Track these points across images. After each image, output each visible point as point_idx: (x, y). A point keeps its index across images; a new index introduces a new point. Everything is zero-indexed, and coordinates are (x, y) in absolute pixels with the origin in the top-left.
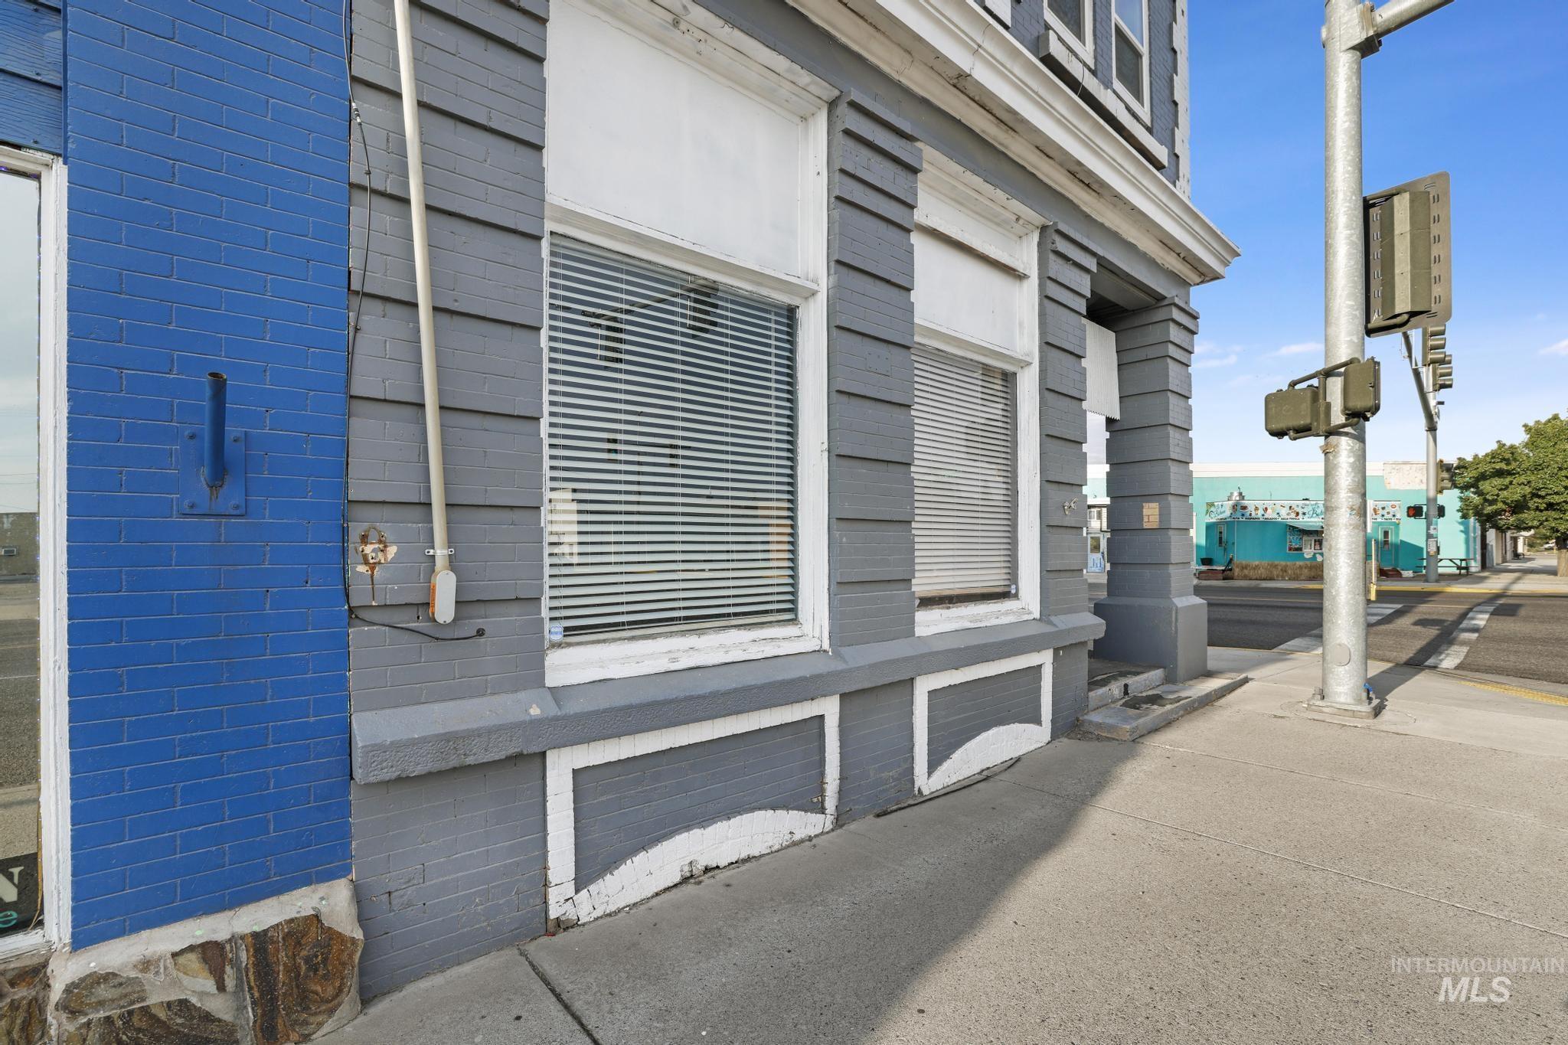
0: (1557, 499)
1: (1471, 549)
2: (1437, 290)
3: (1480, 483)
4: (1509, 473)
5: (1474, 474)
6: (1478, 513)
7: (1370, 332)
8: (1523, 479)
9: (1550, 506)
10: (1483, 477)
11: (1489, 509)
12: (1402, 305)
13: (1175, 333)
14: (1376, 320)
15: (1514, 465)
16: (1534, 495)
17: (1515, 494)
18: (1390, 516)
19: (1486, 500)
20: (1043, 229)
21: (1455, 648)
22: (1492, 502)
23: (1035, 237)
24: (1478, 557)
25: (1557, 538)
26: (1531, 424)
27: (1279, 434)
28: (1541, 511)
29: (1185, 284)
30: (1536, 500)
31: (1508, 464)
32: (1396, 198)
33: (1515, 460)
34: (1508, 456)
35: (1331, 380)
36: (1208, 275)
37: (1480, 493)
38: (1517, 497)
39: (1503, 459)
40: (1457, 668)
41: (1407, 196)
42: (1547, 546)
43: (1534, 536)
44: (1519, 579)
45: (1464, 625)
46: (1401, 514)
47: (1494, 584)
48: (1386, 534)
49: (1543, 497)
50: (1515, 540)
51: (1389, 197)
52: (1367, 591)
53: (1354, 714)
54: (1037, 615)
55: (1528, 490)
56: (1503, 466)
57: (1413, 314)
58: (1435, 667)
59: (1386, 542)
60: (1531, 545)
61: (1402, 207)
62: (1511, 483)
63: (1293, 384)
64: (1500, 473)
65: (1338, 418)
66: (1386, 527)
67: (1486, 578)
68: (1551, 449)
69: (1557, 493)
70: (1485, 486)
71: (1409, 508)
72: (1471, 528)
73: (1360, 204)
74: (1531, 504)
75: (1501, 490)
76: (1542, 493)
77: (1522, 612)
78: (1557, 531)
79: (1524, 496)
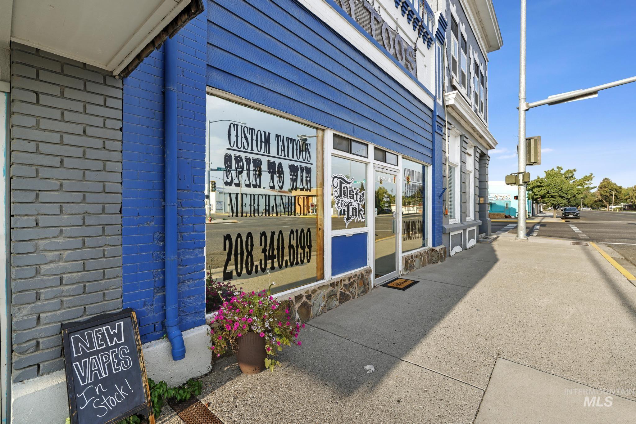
0: (554, 194)
1: (530, 210)
2: (538, 158)
3: (533, 189)
4: (541, 186)
5: (532, 186)
6: (533, 198)
7: (527, 165)
8: (545, 188)
9: (552, 197)
10: (534, 187)
11: (535, 197)
12: (533, 161)
13: (487, 161)
14: (528, 163)
15: (542, 184)
16: (548, 193)
17: (543, 193)
18: (508, 199)
19: (535, 194)
20: (475, 147)
21: (534, 233)
22: (536, 195)
23: (473, 148)
24: (532, 212)
25: (554, 206)
26: (547, 171)
27: (508, 184)
28: (549, 198)
29: (487, 150)
30: (548, 194)
31: (541, 184)
32: (531, 140)
33: (543, 182)
34: (541, 181)
35: (520, 175)
36: (492, 148)
37: (533, 192)
38: (543, 194)
39: (540, 182)
40: (537, 235)
41: (533, 140)
42: (548, 209)
43: (545, 206)
44: (543, 219)
45: (535, 228)
46: (512, 198)
47: (537, 220)
48: (507, 204)
49: (550, 194)
50: (540, 206)
51: (530, 139)
52: (526, 216)
53: (524, 240)
54: (473, 220)
55: (546, 191)
56: (539, 184)
57: (534, 163)
58: (532, 235)
59: (507, 207)
60: (544, 209)
61: (532, 141)
62: (541, 189)
63: (511, 174)
64: (538, 186)
65: (521, 182)
66: (507, 202)
67: (534, 218)
68: (552, 179)
69: (553, 193)
70: (535, 190)
71: (515, 197)
72: (530, 203)
73: (525, 140)
74: (547, 196)
75: (539, 191)
76: (550, 193)
77: (547, 226)
78: (554, 204)
79: (545, 193)
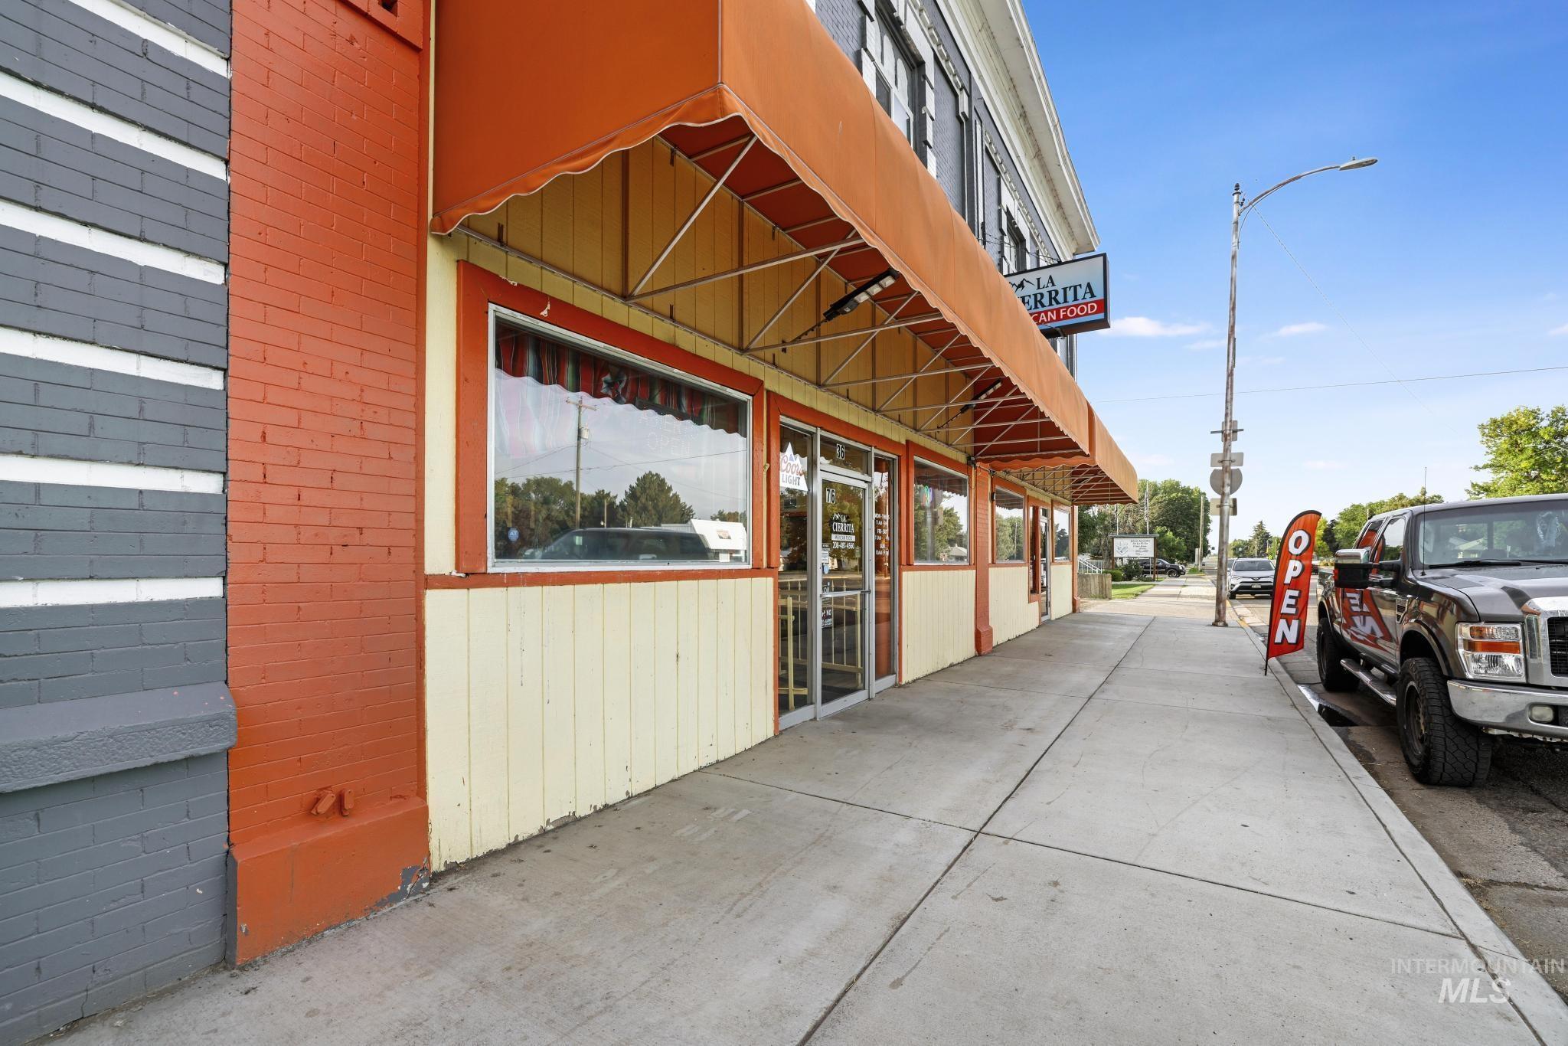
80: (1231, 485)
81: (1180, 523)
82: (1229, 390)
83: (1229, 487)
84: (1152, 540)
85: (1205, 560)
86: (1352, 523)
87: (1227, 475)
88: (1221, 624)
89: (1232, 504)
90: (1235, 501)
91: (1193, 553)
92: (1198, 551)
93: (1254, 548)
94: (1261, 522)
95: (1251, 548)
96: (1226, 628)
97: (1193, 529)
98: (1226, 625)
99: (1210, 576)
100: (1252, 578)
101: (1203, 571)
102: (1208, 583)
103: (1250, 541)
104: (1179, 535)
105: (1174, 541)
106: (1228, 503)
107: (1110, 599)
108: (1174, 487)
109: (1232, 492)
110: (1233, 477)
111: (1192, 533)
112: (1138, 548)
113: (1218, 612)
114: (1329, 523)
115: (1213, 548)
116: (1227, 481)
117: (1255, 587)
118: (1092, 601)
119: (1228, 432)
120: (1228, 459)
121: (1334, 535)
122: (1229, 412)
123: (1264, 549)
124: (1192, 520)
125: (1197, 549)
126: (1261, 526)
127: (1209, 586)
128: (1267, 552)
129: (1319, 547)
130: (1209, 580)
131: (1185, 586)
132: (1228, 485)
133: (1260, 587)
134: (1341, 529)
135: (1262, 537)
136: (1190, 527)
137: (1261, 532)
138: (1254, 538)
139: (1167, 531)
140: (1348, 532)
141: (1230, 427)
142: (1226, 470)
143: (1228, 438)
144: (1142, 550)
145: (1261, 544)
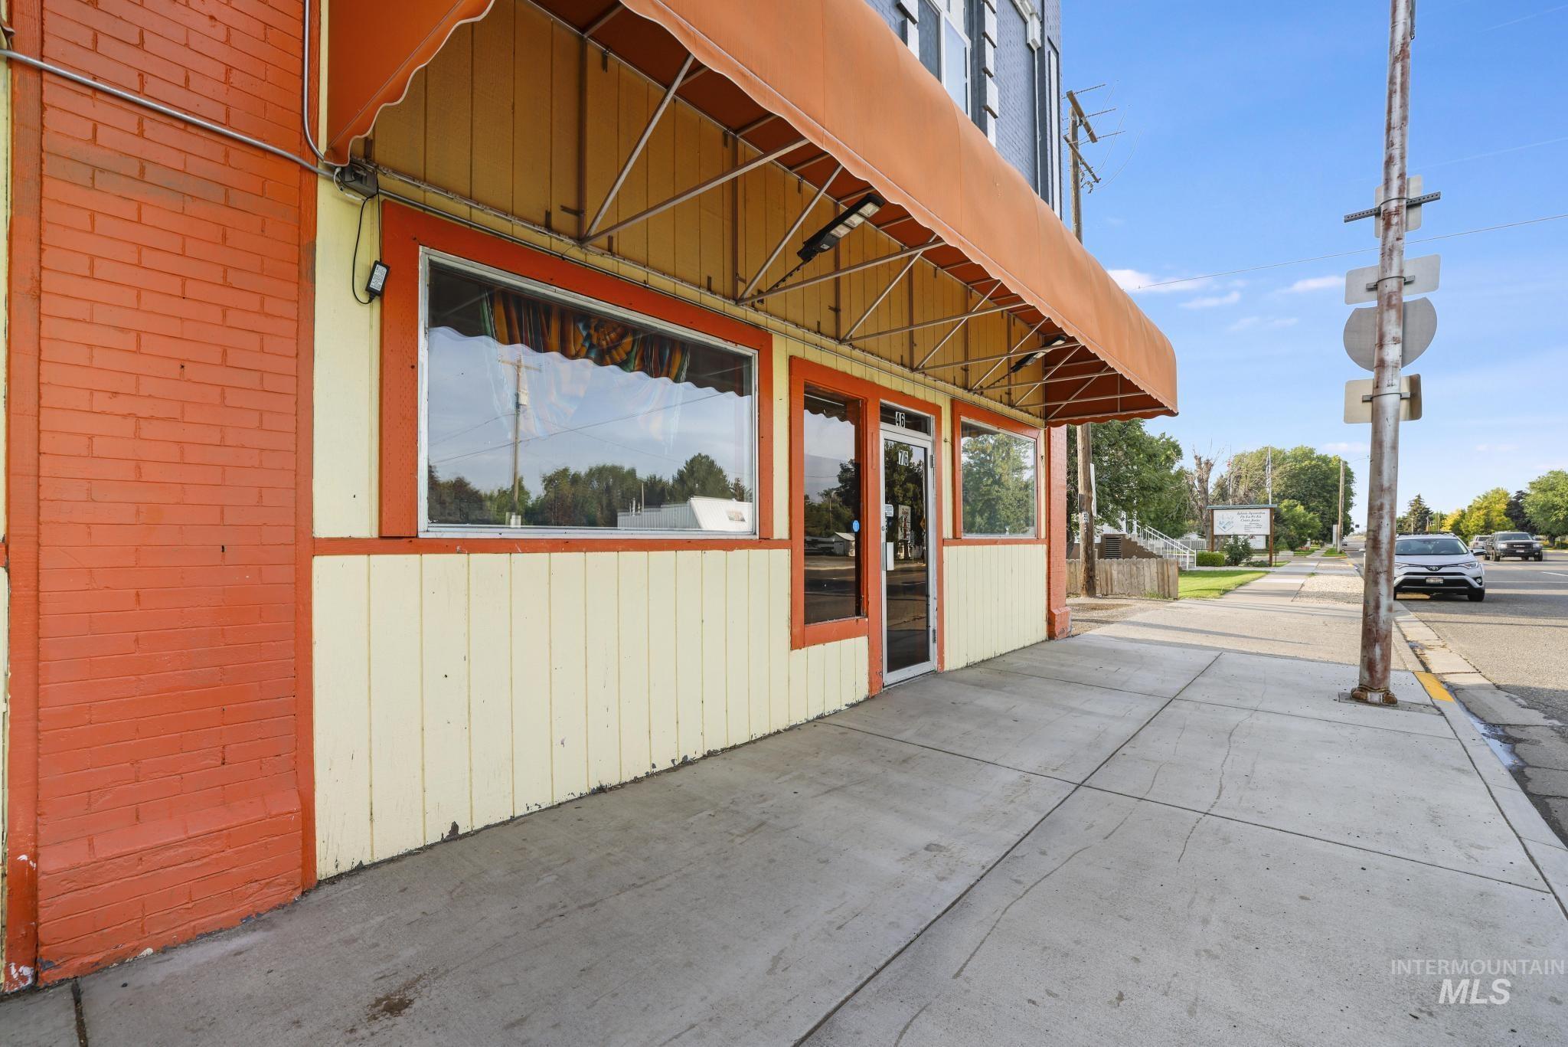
80: (1402, 341)
81: (1315, 496)
82: (1397, 100)
83: (1398, 347)
84: (1267, 512)
85: (1346, 539)
86: (1550, 494)
87: (1392, 315)
88: (1376, 697)
89: (1406, 390)
90: (1415, 383)
91: (1330, 530)
92: (1336, 529)
93: (1410, 526)
94: (1419, 496)
95: (1406, 526)
96: (1389, 711)
97: (1330, 503)
98: (1390, 701)
99: (1352, 559)
100: (1426, 567)
101: (1345, 552)
102: (1349, 569)
103: (1404, 518)
104: (1313, 510)
105: (1304, 516)
106: (1397, 384)
107: (1176, 599)
108: (1308, 454)
109: (1404, 360)
110: (1409, 320)
111: (1330, 507)
112: (1247, 523)
113: (1369, 665)
114: (1513, 494)
115: (1357, 526)
116: (1393, 330)
117: (1432, 581)
118: (1140, 604)
119: (1393, 205)
120: (1395, 272)
121: (1523, 508)
122: (1396, 153)
123: (1423, 527)
124: (1329, 492)
125: (1335, 527)
126: (1418, 500)
127: (1352, 575)
128: (1427, 530)
129: (1499, 525)
130: (1350, 565)
131: (1313, 574)
132: (1396, 340)
133: (1441, 581)
134: (1533, 502)
135: (1421, 513)
136: (1327, 501)
137: (1418, 508)
138: (1410, 514)
139: (1296, 506)
140: (1544, 505)
141: (1401, 190)
142: (1388, 302)
143: (1395, 220)
144: (1253, 526)
145: (1419, 521)
